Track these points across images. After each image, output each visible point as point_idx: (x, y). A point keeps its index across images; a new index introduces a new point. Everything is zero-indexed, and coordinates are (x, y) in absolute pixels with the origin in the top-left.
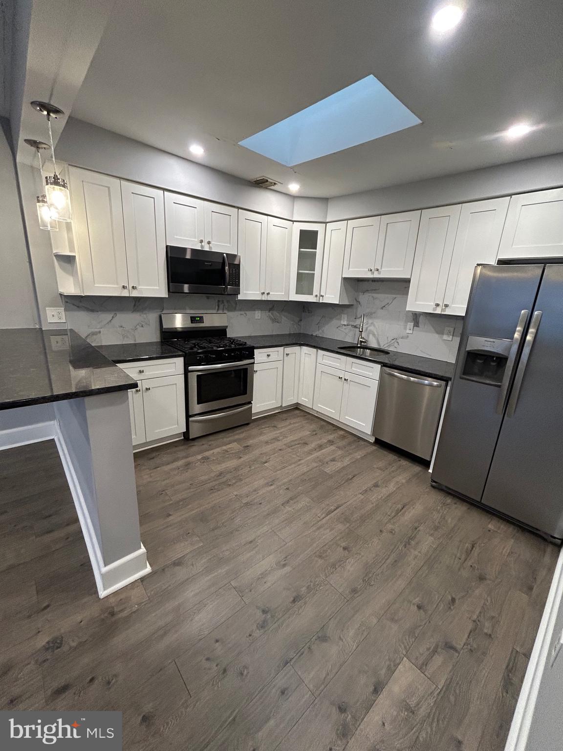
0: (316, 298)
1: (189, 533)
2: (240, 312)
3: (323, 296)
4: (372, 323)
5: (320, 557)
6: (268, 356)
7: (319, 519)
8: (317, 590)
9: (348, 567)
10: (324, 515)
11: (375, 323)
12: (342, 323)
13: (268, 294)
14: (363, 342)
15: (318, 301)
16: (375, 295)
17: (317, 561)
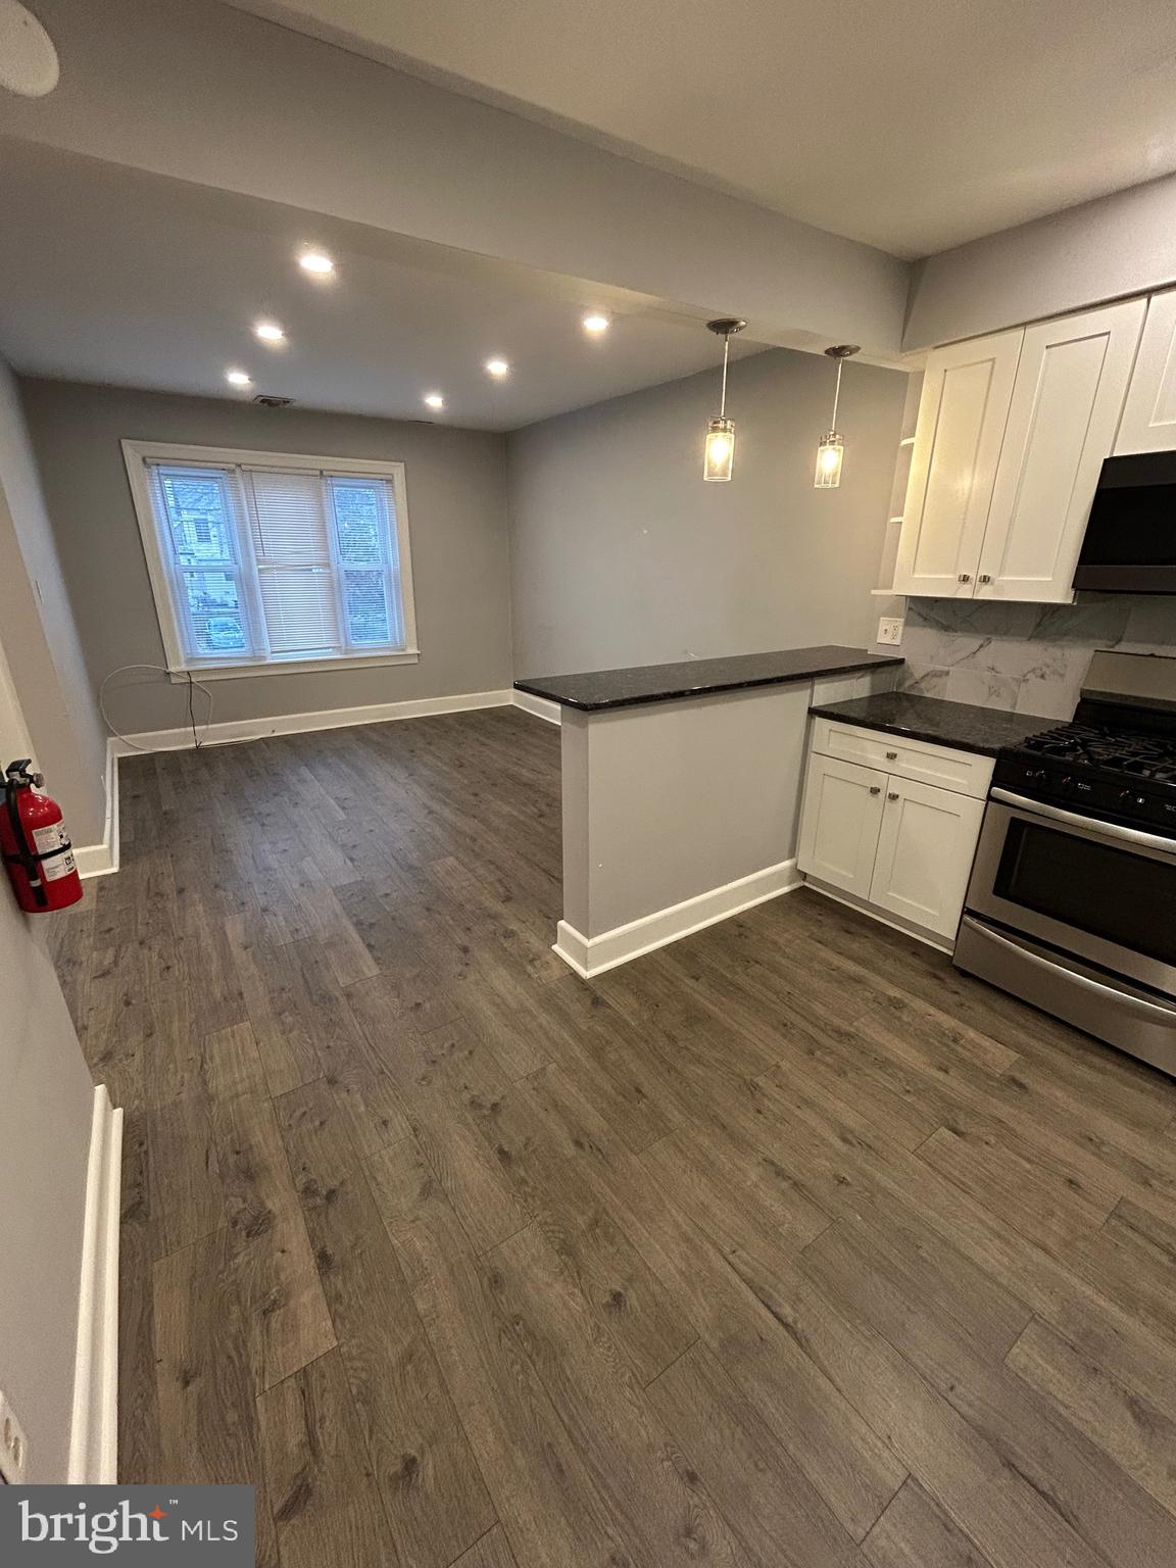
1: (657, 1006)
5: (595, 1223)
7: (727, 1250)
8: (514, 1196)
9: (558, 1287)
10: (743, 1268)
17: (583, 1213)
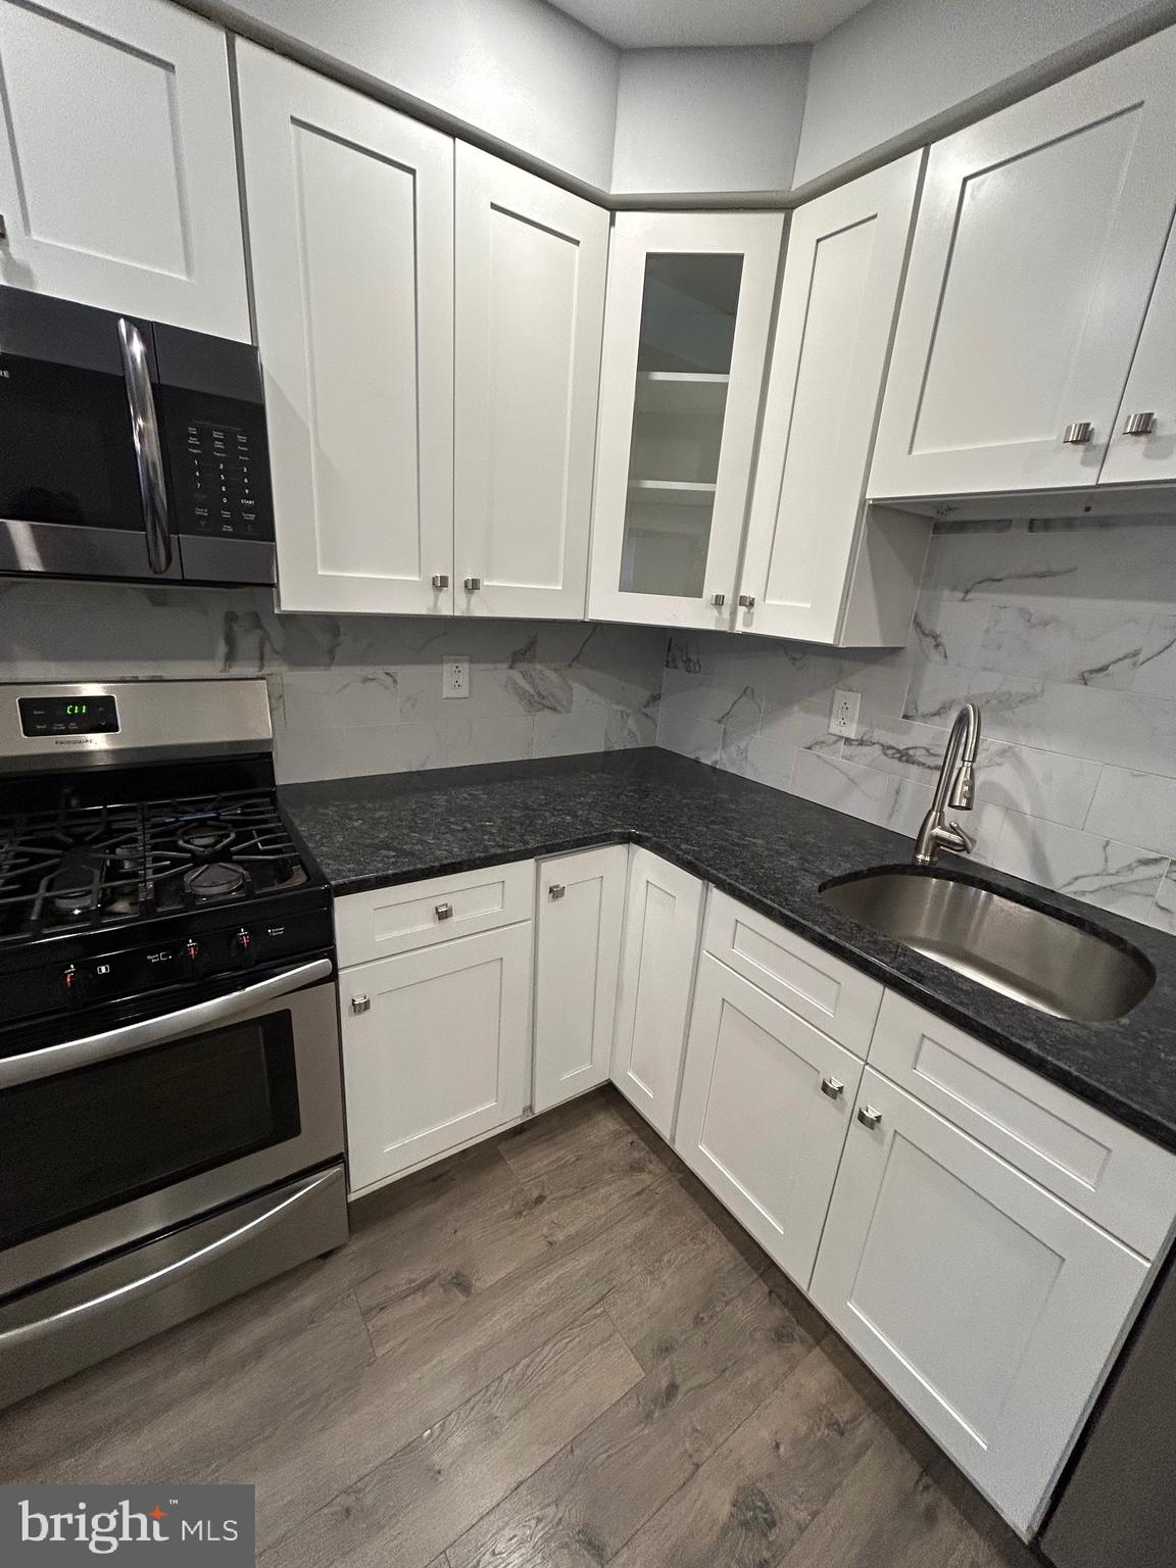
0: (715, 612)
2: (359, 671)
3: (752, 604)
4: (1003, 752)
6: (443, 915)
11: (1026, 754)
12: (836, 727)
13: (472, 586)
14: (950, 843)
15: (725, 628)
16: (1043, 605)
